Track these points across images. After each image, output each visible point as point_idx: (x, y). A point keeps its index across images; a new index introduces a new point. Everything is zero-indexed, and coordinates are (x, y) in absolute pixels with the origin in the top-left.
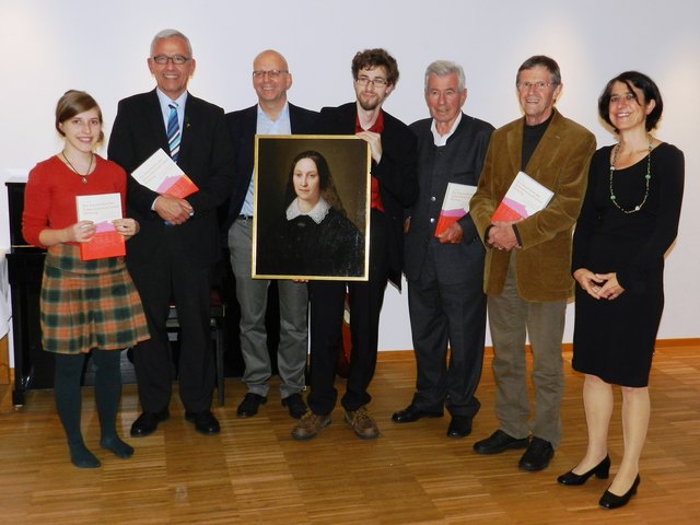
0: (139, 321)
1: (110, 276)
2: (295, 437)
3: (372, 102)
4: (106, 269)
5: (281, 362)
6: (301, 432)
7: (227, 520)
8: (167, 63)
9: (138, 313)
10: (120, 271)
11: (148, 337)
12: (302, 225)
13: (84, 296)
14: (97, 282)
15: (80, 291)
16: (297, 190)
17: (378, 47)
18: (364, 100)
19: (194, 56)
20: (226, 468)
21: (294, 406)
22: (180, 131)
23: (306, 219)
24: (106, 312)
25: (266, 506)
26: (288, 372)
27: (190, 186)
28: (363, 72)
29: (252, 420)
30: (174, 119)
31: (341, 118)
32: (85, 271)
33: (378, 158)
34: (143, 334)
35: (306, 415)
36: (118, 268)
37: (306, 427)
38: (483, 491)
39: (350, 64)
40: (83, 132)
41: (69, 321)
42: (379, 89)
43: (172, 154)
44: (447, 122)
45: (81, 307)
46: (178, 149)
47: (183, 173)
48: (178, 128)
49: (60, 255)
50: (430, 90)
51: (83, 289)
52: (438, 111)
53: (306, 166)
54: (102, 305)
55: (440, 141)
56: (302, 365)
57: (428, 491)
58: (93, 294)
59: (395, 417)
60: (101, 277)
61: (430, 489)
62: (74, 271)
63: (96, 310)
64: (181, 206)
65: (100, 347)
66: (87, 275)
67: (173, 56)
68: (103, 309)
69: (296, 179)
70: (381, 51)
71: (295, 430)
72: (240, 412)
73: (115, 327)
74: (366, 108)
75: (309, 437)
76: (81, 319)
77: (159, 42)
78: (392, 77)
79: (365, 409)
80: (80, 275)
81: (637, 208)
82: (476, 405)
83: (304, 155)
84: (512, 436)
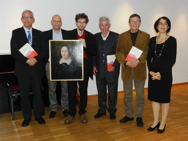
3: (82, 28)
5: (62, 101)
6: (67, 121)
8: (26, 18)
16: (62, 55)
17: (83, 13)
18: (80, 28)
22: (32, 39)
23: (65, 64)
26: (64, 104)
27: (36, 54)
28: (79, 20)
30: (30, 35)
35: (69, 117)
37: (69, 120)
42: (84, 25)
44: (106, 33)
48: (31, 38)
50: (101, 25)
53: (64, 49)
56: (68, 102)
61: (108, 133)
69: (62, 52)
71: (66, 121)
72: (50, 117)
74: (81, 30)
75: (70, 123)
77: (24, 13)
81: (160, 55)
82: (116, 110)
83: (64, 46)
84: (130, 117)
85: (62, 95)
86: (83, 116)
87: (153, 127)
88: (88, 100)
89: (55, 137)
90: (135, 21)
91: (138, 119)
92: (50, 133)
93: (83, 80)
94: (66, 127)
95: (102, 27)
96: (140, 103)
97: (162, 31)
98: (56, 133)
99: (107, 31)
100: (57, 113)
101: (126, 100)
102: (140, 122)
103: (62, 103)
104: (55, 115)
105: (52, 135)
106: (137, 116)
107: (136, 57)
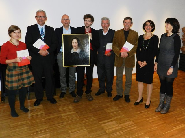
0: (32, 79)
1: (25, 69)
2: (74, 102)
3: (88, 26)
4: (24, 68)
5: (69, 84)
6: (76, 101)
7: (62, 126)
8: (40, 18)
9: (32, 77)
10: (27, 68)
11: (34, 82)
12: (74, 54)
13: (19, 75)
14: (22, 71)
15: (18, 74)
16: (73, 46)
17: (89, 14)
18: (86, 25)
19: (47, 16)
20: (60, 112)
21: (73, 94)
22: (44, 34)
23: (76, 53)
24: (25, 78)
25: (71, 120)
26: (71, 87)
27: (48, 47)
28: (86, 19)
29: (63, 98)
30: (42, 31)
31: (82, 30)
32: (19, 69)
33: (91, 39)
34: (33, 82)
35: (77, 97)
36: (27, 67)
37: (77, 99)
38: (119, 111)
39: (83, 18)
40: (16, 35)
41: (16, 81)
42: (90, 23)
43: (42, 39)
44: (106, 30)
45: (19, 78)
46: (44, 38)
47: (45, 44)
48: (43, 33)
49: (12, 66)
50: (102, 23)
51: (19, 73)
52: (104, 28)
53: (75, 41)
54: (24, 76)
55: (105, 34)
56: (74, 85)
57: (107, 112)
58: (21, 74)
59: (96, 95)
60: (23, 70)
62: (17, 69)
63: (22, 78)
64: (46, 52)
65: (24, 86)
66: (20, 70)
67: (41, 16)
68: (24, 77)
69: (73, 44)
70: (90, 15)
71: (74, 100)
72: (60, 97)
73: (27, 81)
74: (87, 27)
76: (19, 80)
77: (38, 13)
78: (93, 20)
79: (91, 94)
80: (18, 70)
81: (147, 48)
82: (112, 89)
83: (74, 38)
84: (120, 95)
85: (70, 79)
86: (89, 95)
87: (138, 101)
88: (93, 82)
89: (62, 115)
90: (127, 22)
91: (125, 96)
92: (59, 111)
93: (90, 65)
94: (73, 106)
95: (104, 25)
96: (129, 84)
97: (148, 31)
98: (64, 112)
99: (107, 28)
100: (67, 94)
101: (118, 82)
102: (127, 99)
103: (70, 86)
104: (65, 95)
105: (60, 114)
106: (125, 94)
107: (128, 50)
